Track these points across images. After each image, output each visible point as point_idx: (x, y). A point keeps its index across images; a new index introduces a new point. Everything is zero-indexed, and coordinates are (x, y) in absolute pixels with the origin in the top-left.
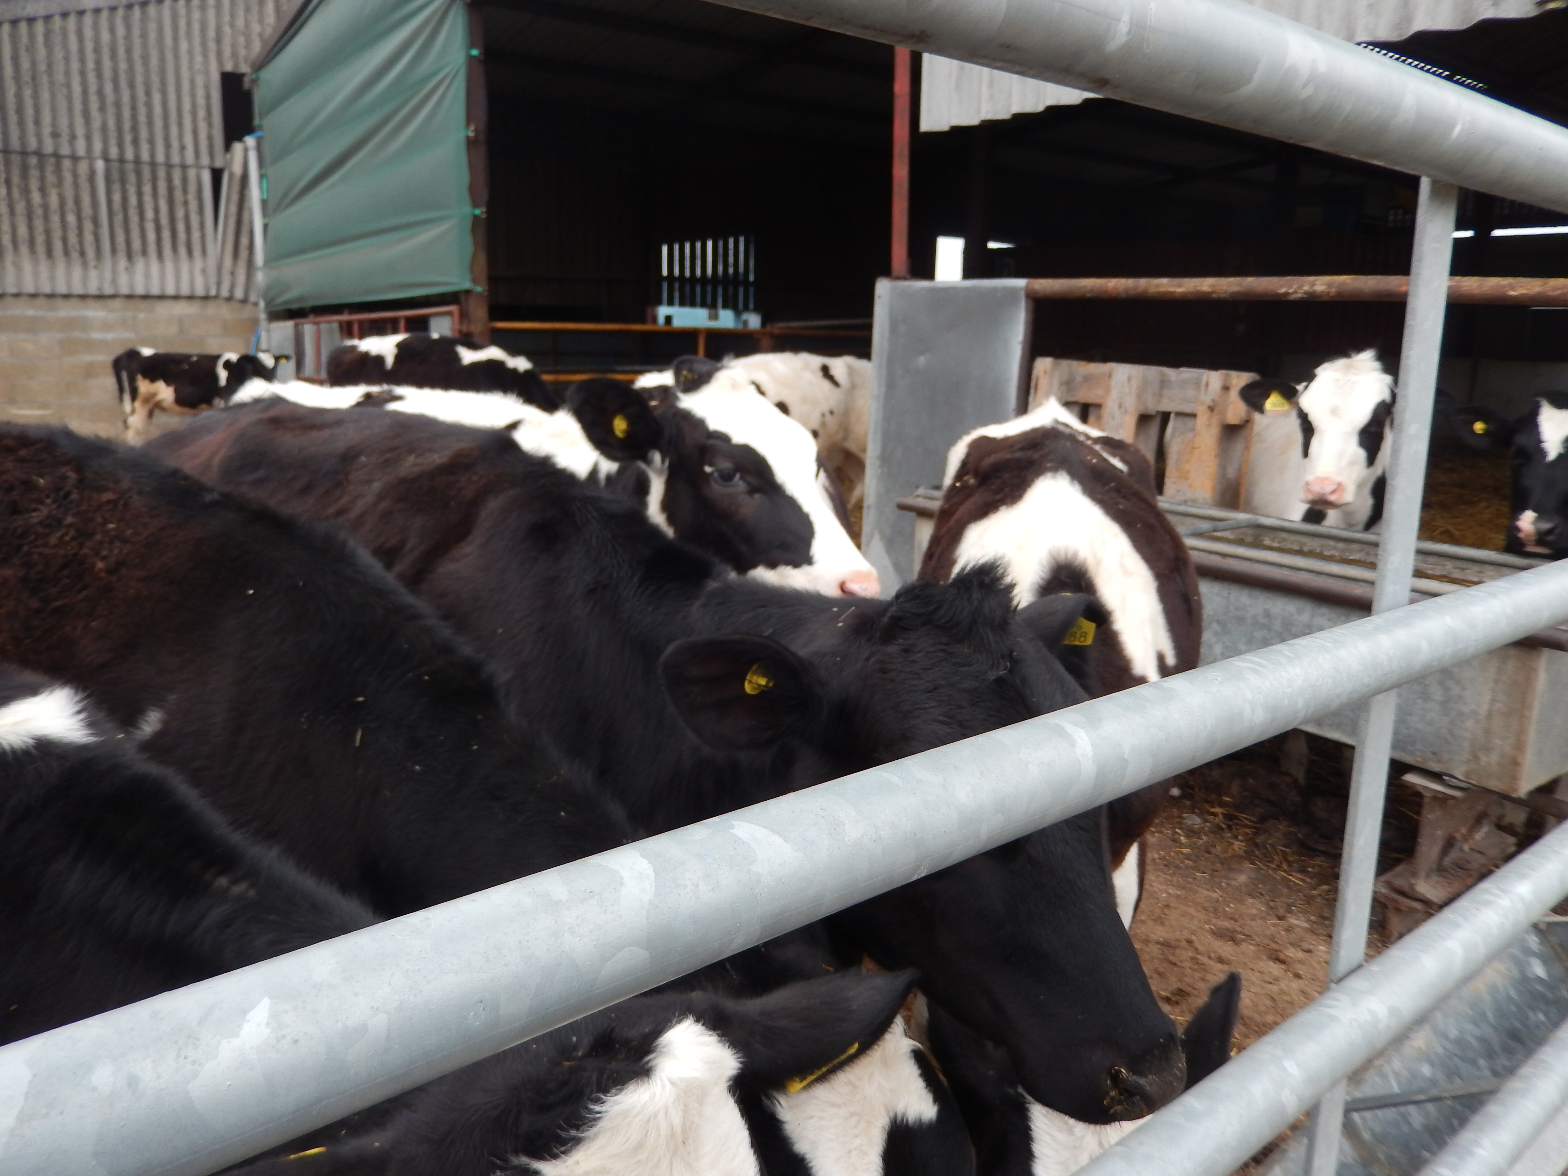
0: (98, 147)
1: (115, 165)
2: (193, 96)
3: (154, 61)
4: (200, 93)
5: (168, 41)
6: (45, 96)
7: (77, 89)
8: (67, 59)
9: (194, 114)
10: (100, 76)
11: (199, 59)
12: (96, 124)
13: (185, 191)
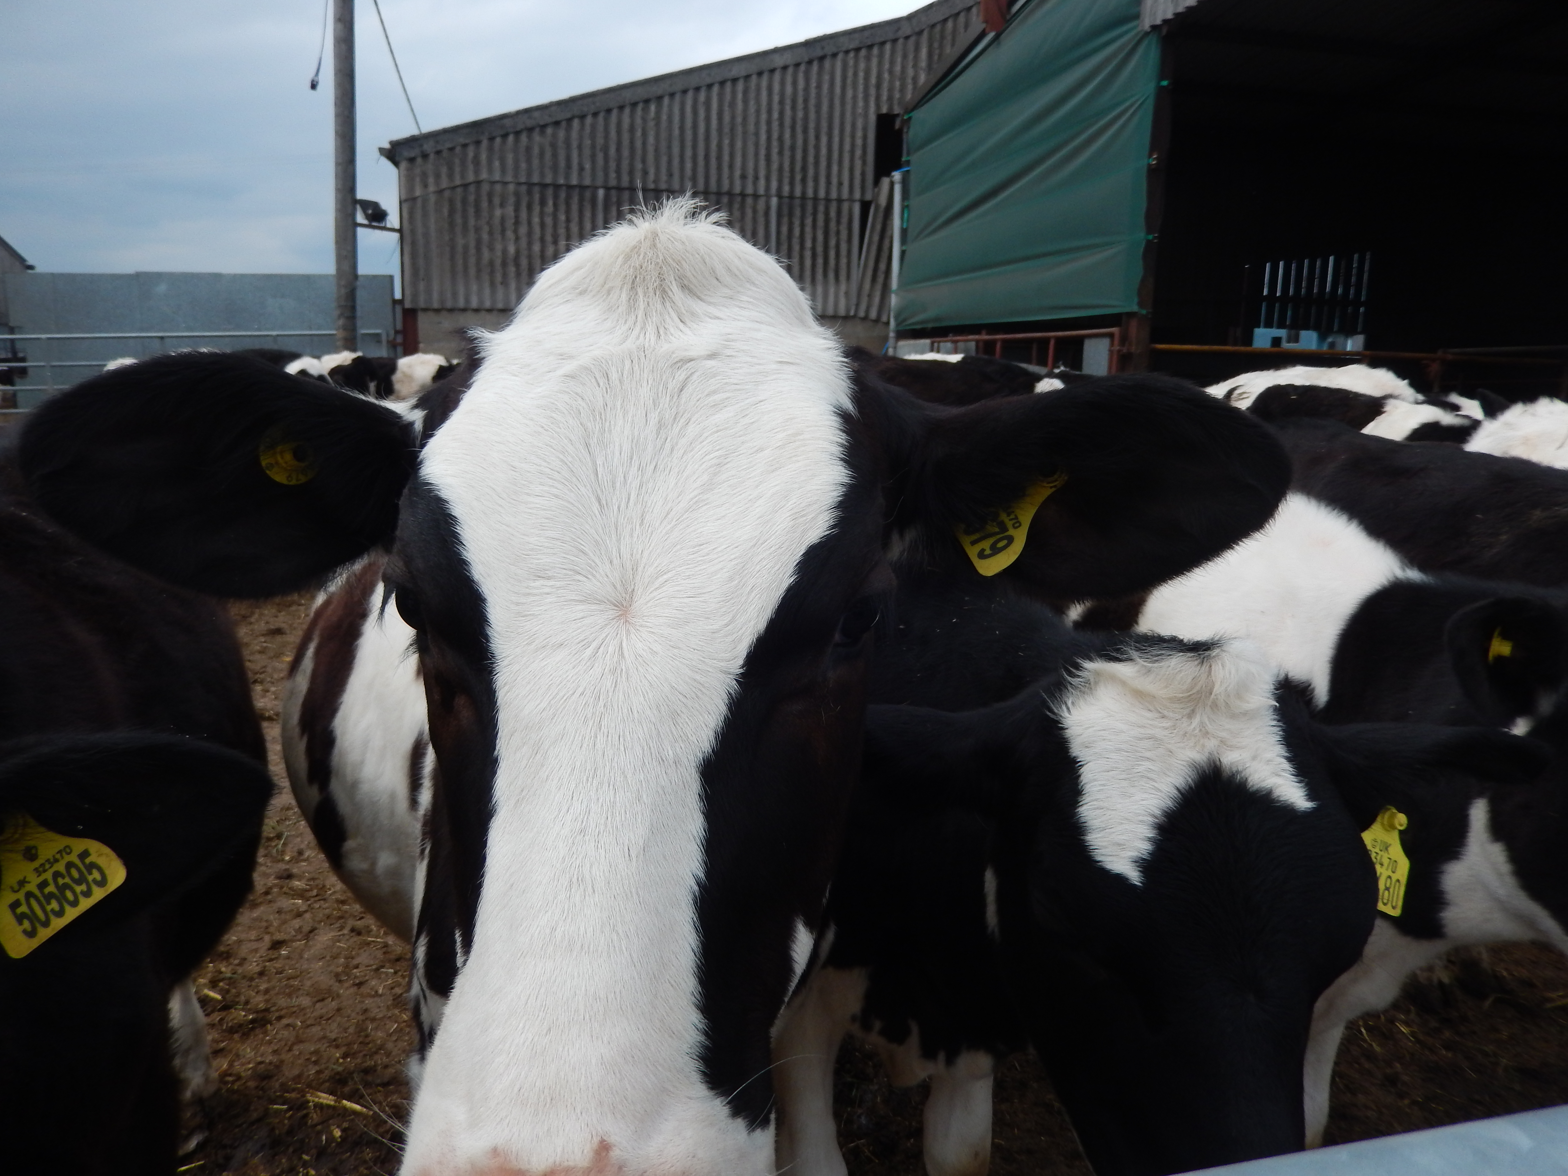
0: (774, 185)
1: (786, 200)
2: (853, 137)
3: (825, 108)
4: (859, 134)
5: (838, 90)
6: (739, 144)
7: (763, 137)
8: (758, 111)
9: (852, 152)
10: (781, 125)
11: (861, 104)
12: (775, 166)
13: (838, 222)
